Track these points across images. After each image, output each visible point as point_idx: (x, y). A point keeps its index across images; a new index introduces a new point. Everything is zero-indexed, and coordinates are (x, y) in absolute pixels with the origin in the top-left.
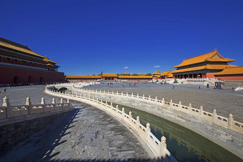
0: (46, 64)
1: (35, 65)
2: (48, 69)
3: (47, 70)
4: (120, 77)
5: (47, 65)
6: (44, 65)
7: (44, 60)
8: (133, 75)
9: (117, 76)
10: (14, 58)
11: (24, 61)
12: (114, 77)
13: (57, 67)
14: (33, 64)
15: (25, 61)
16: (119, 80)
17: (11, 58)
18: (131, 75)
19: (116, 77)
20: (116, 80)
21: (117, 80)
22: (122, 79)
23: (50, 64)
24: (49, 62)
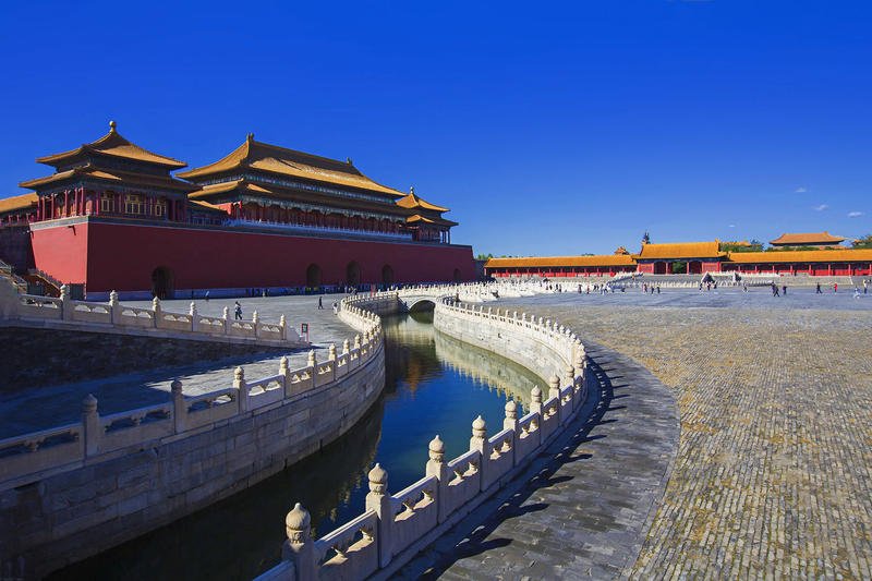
0: (407, 216)
1: (369, 224)
2: (410, 237)
3: (406, 240)
4: (736, 257)
5: (409, 220)
6: (400, 222)
7: (399, 202)
8: (856, 246)
9: (722, 254)
10: (312, 208)
11: (338, 214)
12: (706, 260)
13: (448, 226)
14: (365, 220)
15: (339, 211)
16: (727, 274)
17: (303, 207)
18: (841, 245)
19: (715, 260)
20: (713, 274)
21: (721, 274)
22: (747, 267)
23: (418, 217)
24: (419, 209)
